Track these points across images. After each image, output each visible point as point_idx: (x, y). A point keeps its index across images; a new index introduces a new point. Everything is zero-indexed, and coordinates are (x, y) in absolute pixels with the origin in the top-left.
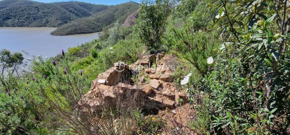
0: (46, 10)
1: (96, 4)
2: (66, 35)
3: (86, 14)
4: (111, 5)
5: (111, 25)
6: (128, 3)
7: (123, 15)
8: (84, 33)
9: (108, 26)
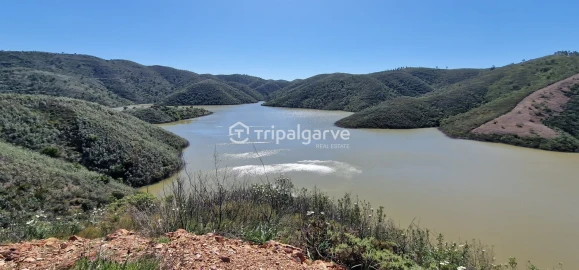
0: (353, 85)
1: (450, 68)
2: (356, 127)
3: (419, 90)
4: (490, 67)
5: (467, 114)
6: (550, 57)
7: (516, 88)
8: (391, 127)
9: (460, 115)
